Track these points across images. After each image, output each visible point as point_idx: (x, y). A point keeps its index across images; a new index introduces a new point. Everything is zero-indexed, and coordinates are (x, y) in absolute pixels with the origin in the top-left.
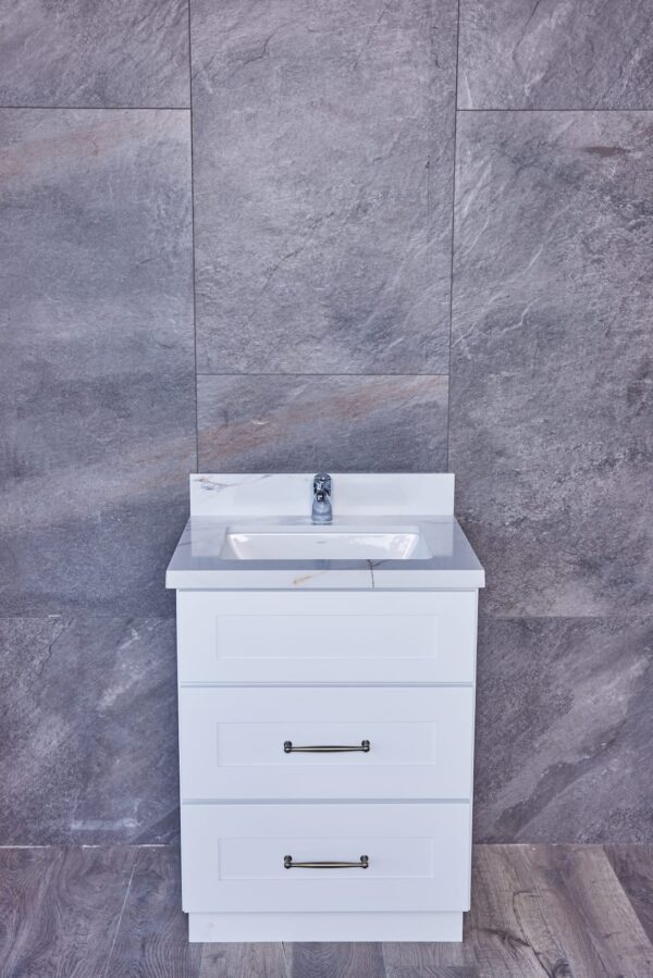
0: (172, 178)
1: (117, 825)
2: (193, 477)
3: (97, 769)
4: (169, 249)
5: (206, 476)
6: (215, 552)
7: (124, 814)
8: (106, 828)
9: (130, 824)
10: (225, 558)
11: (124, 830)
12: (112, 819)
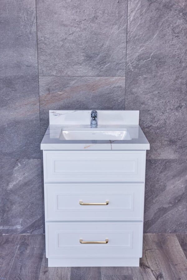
0: (29, 6)
1: (14, 228)
2: (50, 111)
3: (7, 209)
4: (28, 32)
5: (55, 111)
6: (58, 137)
7: (17, 224)
8: (11, 228)
9: (19, 227)
10: (61, 139)
11: (17, 229)
12: (13, 226)
